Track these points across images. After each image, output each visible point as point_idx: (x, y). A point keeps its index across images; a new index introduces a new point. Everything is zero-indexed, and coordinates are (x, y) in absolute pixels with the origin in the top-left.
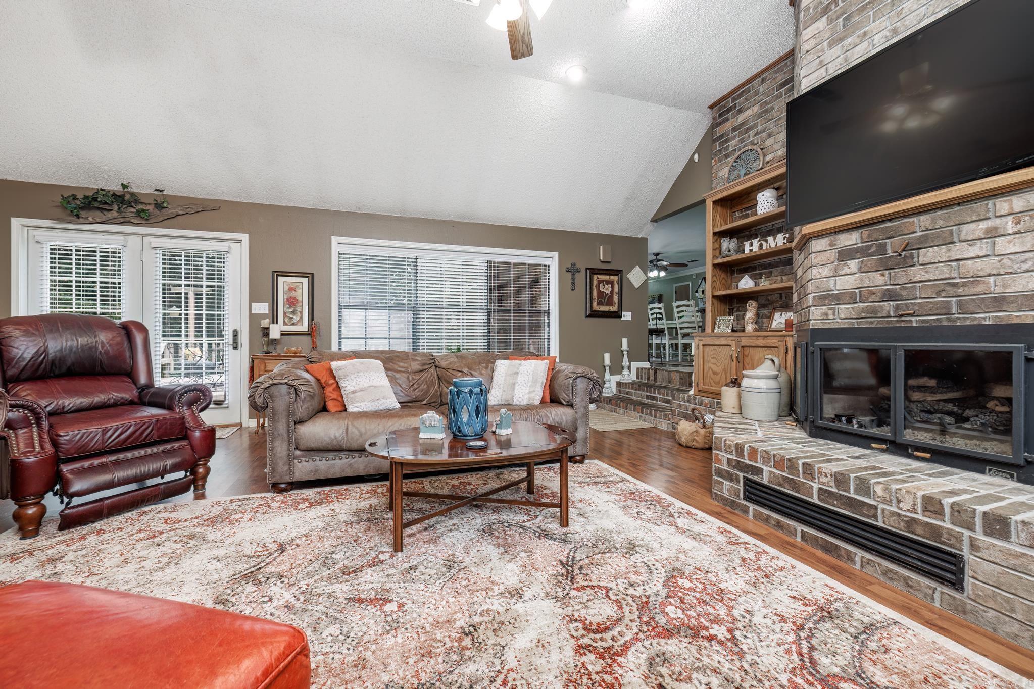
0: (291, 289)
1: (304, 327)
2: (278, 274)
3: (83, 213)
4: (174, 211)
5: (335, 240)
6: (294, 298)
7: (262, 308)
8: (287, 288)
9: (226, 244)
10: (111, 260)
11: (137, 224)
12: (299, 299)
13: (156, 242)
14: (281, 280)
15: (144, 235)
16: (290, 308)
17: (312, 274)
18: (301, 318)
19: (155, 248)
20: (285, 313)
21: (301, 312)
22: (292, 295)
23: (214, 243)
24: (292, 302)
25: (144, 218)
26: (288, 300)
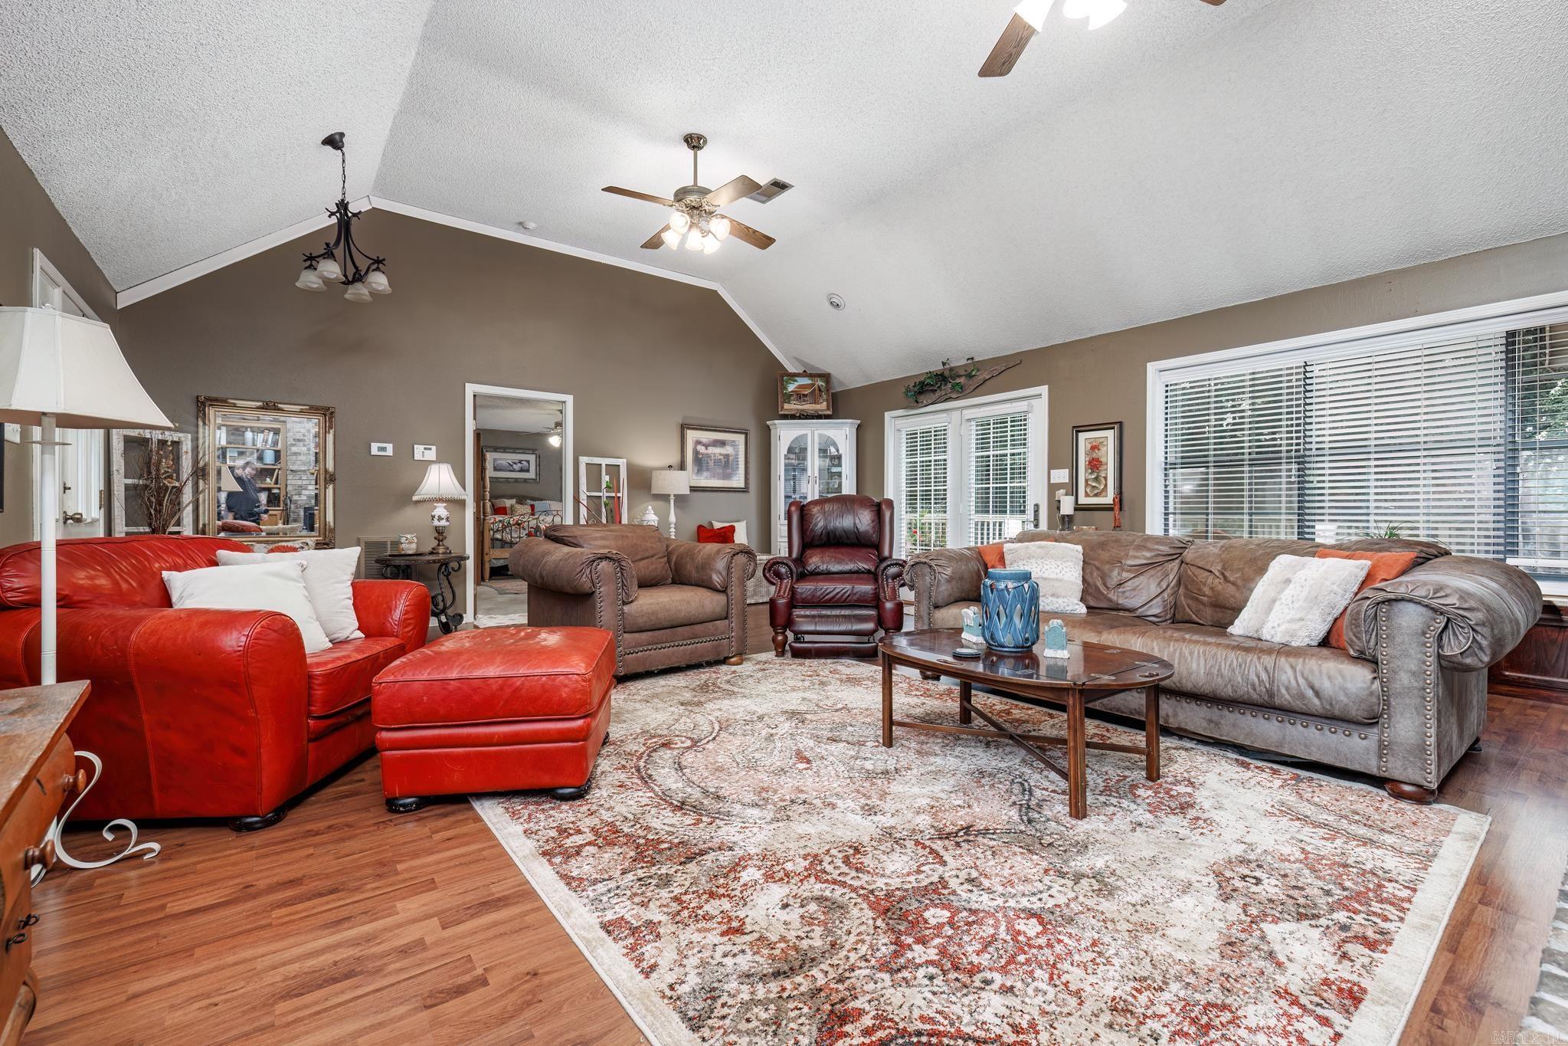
0: (1094, 448)
1: (1109, 499)
2: (1079, 429)
3: (921, 398)
4: (981, 377)
5: (1152, 367)
6: (1098, 460)
7: (1062, 476)
8: (1089, 446)
9: (1025, 403)
10: (941, 435)
11: (956, 399)
12: (1103, 460)
13: (969, 413)
14: (1082, 436)
15: (964, 408)
16: (1091, 473)
17: (1121, 423)
18: (1106, 486)
19: (969, 420)
20: (1087, 481)
21: (1106, 478)
22: (1095, 455)
23: (1014, 404)
24: (1095, 465)
25: (961, 392)
26: (1090, 462)
